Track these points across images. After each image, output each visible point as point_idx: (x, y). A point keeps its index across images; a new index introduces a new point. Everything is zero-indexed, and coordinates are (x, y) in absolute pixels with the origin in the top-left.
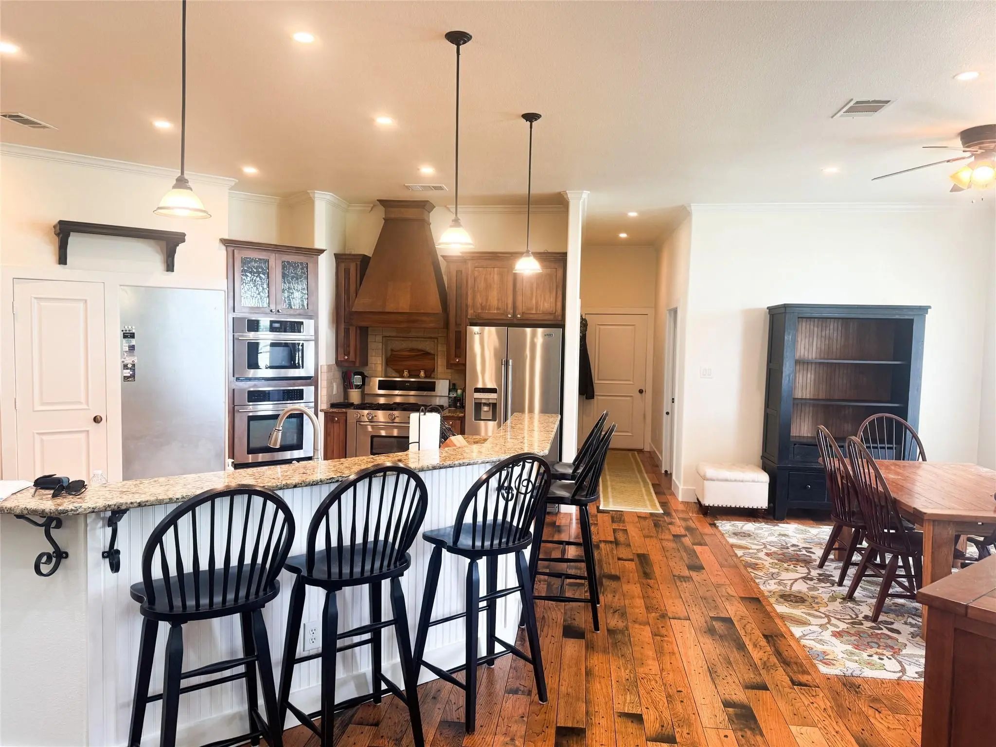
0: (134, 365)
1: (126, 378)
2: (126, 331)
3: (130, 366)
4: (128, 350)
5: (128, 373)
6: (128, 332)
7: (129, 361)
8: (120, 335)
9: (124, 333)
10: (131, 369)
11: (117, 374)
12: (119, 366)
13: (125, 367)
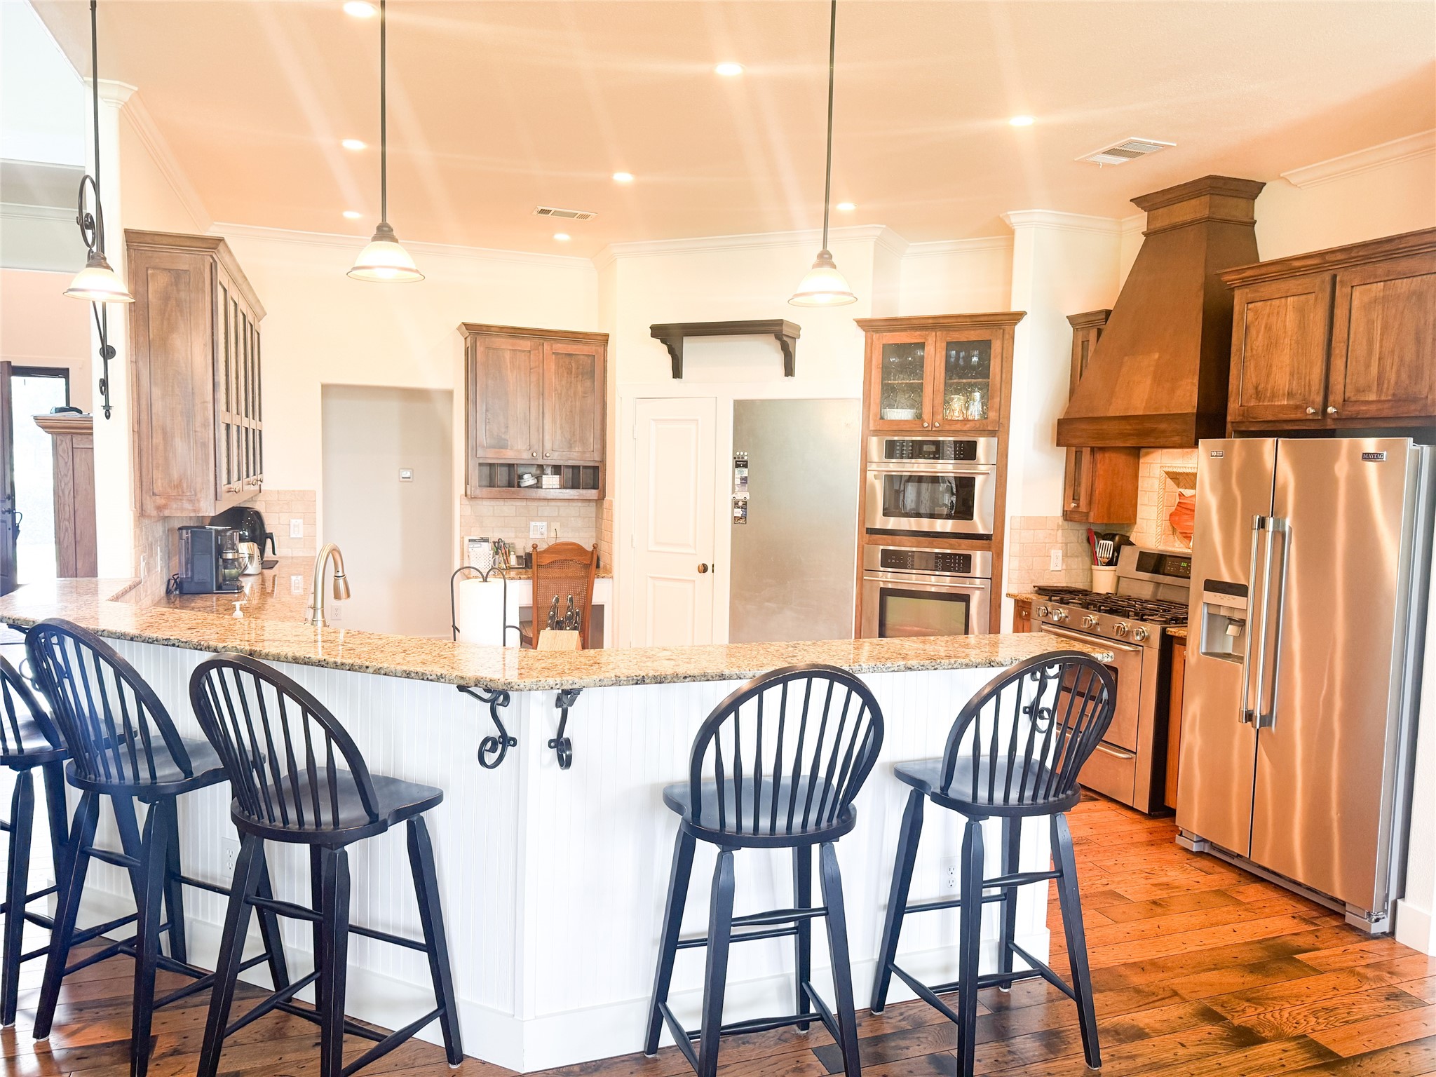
0: (745, 503)
1: (736, 519)
2: (739, 458)
3: (740, 504)
4: (739, 483)
5: (739, 513)
6: (740, 460)
7: (742, 495)
8: (730, 462)
9: (736, 461)
10: (742, 508)
11: (726, 514)
12: (730, 505)
13: (736, 504)
